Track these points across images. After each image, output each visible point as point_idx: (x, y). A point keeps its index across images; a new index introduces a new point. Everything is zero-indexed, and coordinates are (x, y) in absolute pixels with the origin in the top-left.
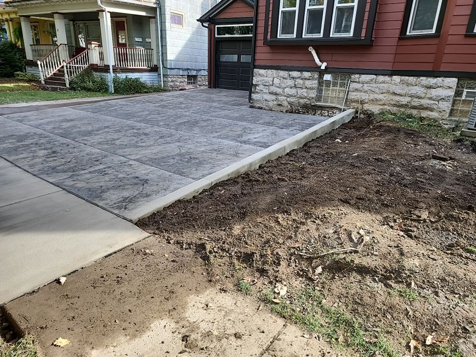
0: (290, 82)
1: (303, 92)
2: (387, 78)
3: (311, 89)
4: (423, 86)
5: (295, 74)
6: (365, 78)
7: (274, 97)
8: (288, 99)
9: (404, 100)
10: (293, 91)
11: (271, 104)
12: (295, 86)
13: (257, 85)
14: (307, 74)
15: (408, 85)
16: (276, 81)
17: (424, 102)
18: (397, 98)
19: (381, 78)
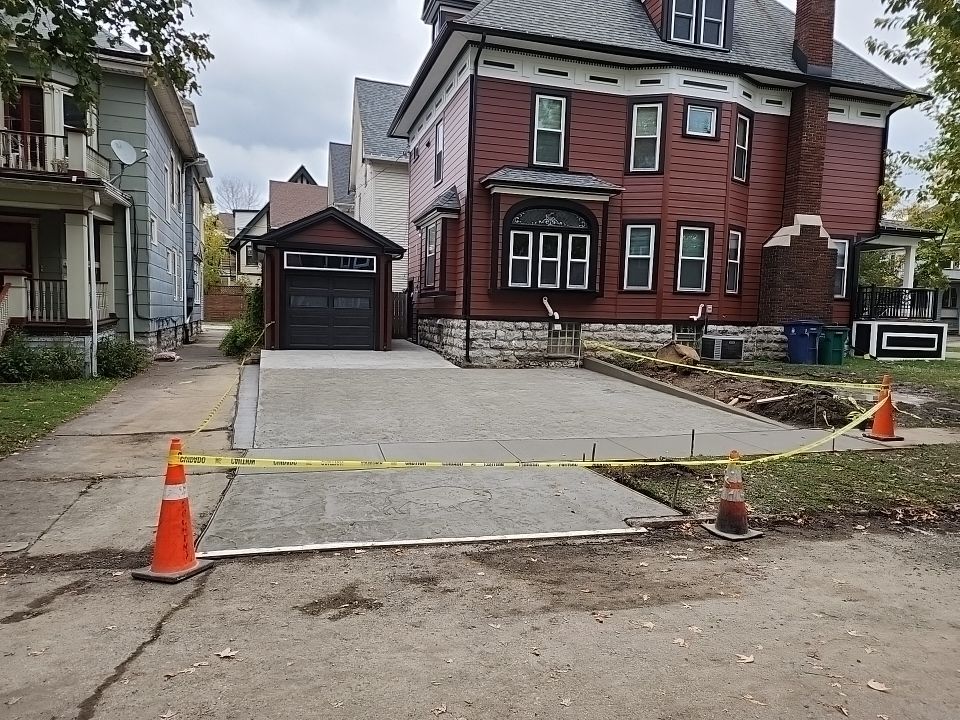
0: (518, 334)
1: (533, 344)
2: (613, 326)
3: (542, 340)
4: (649, 332)
5: (524, 325)
6: (594, 326)
7: (498, 352)
8: (516, 353)
9: (636, 345)
10: (522, 344)
11: (494, 361)
12: (524, 338)
13: (474, 339)
14: (537, 325)
15: (635, 331)
16: (500, 333)
17: (653, 345)
18: (627, 343)
19: (608, 326)
